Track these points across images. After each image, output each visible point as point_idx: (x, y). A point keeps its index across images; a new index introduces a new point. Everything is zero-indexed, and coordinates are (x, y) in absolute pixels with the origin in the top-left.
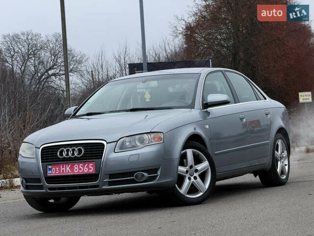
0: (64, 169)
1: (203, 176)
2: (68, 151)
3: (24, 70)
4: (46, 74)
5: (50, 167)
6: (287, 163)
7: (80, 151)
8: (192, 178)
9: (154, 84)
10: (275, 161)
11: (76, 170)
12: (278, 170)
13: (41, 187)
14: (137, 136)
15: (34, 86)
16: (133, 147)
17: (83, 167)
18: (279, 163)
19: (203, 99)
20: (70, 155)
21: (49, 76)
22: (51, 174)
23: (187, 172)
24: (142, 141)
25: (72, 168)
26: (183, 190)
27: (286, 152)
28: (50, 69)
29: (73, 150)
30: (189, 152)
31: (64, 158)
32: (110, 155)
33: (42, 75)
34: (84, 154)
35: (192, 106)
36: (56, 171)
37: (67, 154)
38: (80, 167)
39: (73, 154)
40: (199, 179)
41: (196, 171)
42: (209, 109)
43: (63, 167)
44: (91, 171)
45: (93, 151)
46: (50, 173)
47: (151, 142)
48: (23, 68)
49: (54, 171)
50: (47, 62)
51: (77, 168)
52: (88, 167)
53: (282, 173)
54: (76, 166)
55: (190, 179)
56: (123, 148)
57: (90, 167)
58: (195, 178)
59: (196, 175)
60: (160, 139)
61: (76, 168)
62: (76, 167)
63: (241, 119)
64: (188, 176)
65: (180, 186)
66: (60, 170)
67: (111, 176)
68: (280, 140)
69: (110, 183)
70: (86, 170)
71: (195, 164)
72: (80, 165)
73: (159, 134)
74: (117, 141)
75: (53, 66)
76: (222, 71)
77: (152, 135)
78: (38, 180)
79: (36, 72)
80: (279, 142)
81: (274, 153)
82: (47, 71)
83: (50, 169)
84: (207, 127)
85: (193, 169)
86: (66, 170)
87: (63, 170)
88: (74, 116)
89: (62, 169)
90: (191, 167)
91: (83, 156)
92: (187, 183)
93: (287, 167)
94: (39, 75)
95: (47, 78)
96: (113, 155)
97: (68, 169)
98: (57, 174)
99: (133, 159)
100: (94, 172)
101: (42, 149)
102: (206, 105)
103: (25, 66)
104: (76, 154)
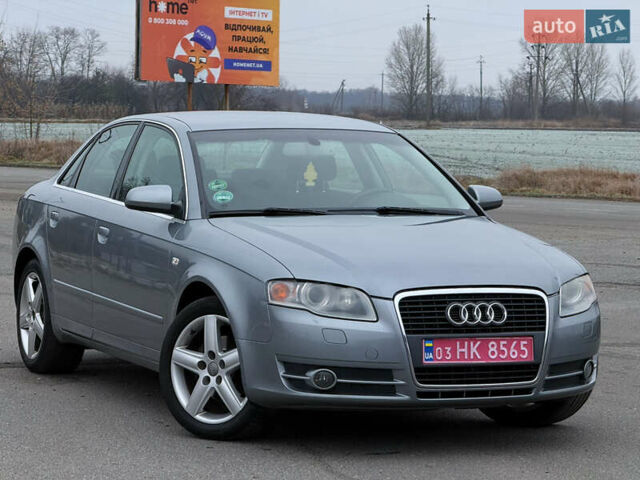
0: (465, 350)
5: (430, 344)
7: (498, 310)
11: (493, 353)
17: (508, 347)
20: (478, 319)
22: (431, 359)
25: (483, 350)
31: (465, 325)
34: (509, 319)
36: (445, 354)
38: (502, 348)
39: (484, 318)
43: (462, 346)
44: (525, 357)
46: (428, 359)
49: (438, 354)
51: (494, 349)
52: (517, 347)
54: (493, 346)
57: (523, 348)
61: (492, 349)
66: (454, 351)
70: (514, 353)
72: (502, 343)
83: (429, 350)
86: (469, 352)
87: (462, 353)
89: (459, 350)
91: (506, 324)
97: (474, 350)
98: (449, 360)
100: (531, 360)
101: (400, 303)
104: (490, 318)
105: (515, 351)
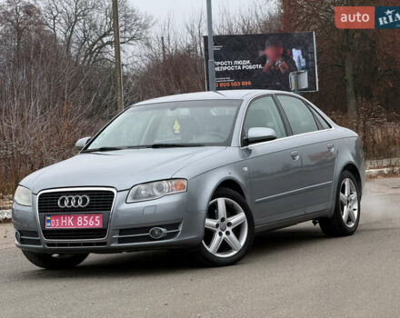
1: (237, 231)
2: (70, 199)
3: (71, 36)
4: (99, 42)
5: (49, 218)
6: (356, 208)
7: (85, 200)
8: (224, 233)
9: (185, 112)
10: (339, 206)
11: (80, 223)
12: (344, 217)
13: (38, 242)
14: (155, 183)
15: (83, 59)
16: (150, 196)
17: (88, 219)
18: (345, 207)
19: (243, 133)
20: (73, 204)
21: (104, 45)
23: (217, 226)
24: (160, 189)
25: (75, 221)
26: (212, 248)
27: (355, 194)
28: (105, 35)
29: (77, 199)
30: (221, 202)
31: (66, 208)
32: (121, 206)
33: (94, 44)
34: (90, 204)
35: (227, 143)
36: (56, 223)
37: (70, 204)
38: (85, 220)
39: (76, 204)
40: (232, 235)
41: (229, 224)
42: (250, 146)
43: (64, 219)
44: (97, 225)
45: (101, 200)
46: (49, 226)
47: (172, 190)
48: (69, 33)
49: (53, 223)
50: (101, 26)
51: (81, 221)
52: (94, 219)
53: (349, 219)
55: (220, 234)
56: (137, 197)
57: (96, 220)
58: (228, 233)
59: (229, 229)
60: (183, 186)
61: (79, 221)
62: (80, 219)
63: (293, 157)
64: (218, 230)
65: (209, 243)
66: (60, 222)
67: (122, 231)
68: (348, 179)
69: (120, 241)
70: (91, 223)
71: (228, 216)
72: (85, 217)
73: (182, 181)
74: (130, 189)
75: (109, 31)
76: (271, 95)
77: (174, 182)
78: (35, 233)
79: (86, 39)
80: (347, 182)
81: (338, 196)
82: (101, 38)
83: (49, 221)
84: (246, 169)
85: (225, 222)
86: (67, 222)
87: (64, 223)
88: (85, 150)
89: (62, 221)
90: (223, 220)
91: (87, 207)
92: (217, 240)
93: (356, 213)
94: (90, 43)
95: (101, 47)
96: (125, 207)
97: (70, 221)
98: (57, 227)
99: (148, 212)
100: (101, 226)
101: (40, 196)
102: (246, 142)
103: (72, 31)
104: (80, 204)
105: (93, 222)
